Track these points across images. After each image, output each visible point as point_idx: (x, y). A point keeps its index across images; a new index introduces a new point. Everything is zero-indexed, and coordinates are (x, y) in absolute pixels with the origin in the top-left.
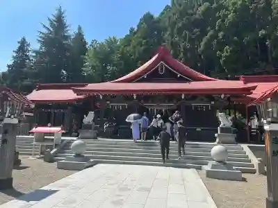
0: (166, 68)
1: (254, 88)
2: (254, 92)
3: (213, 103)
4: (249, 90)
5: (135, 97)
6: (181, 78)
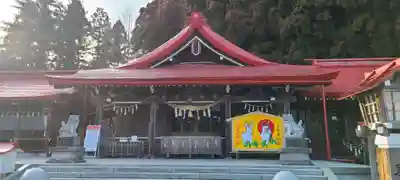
0: (202, 45)
1: (334, 75)
3: (273, 99)
4: (326, 79)
5: (152, 90)
6: (225, 62)
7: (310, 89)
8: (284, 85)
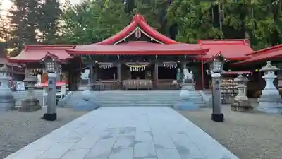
0: (142, 33)
1: (208, 50)
2: (208, 53)
3: (179, 62)
4: (204, 52)
5: (119, 57)
6: (154, 42)
7: (196, 57)
8: (184, 55)
